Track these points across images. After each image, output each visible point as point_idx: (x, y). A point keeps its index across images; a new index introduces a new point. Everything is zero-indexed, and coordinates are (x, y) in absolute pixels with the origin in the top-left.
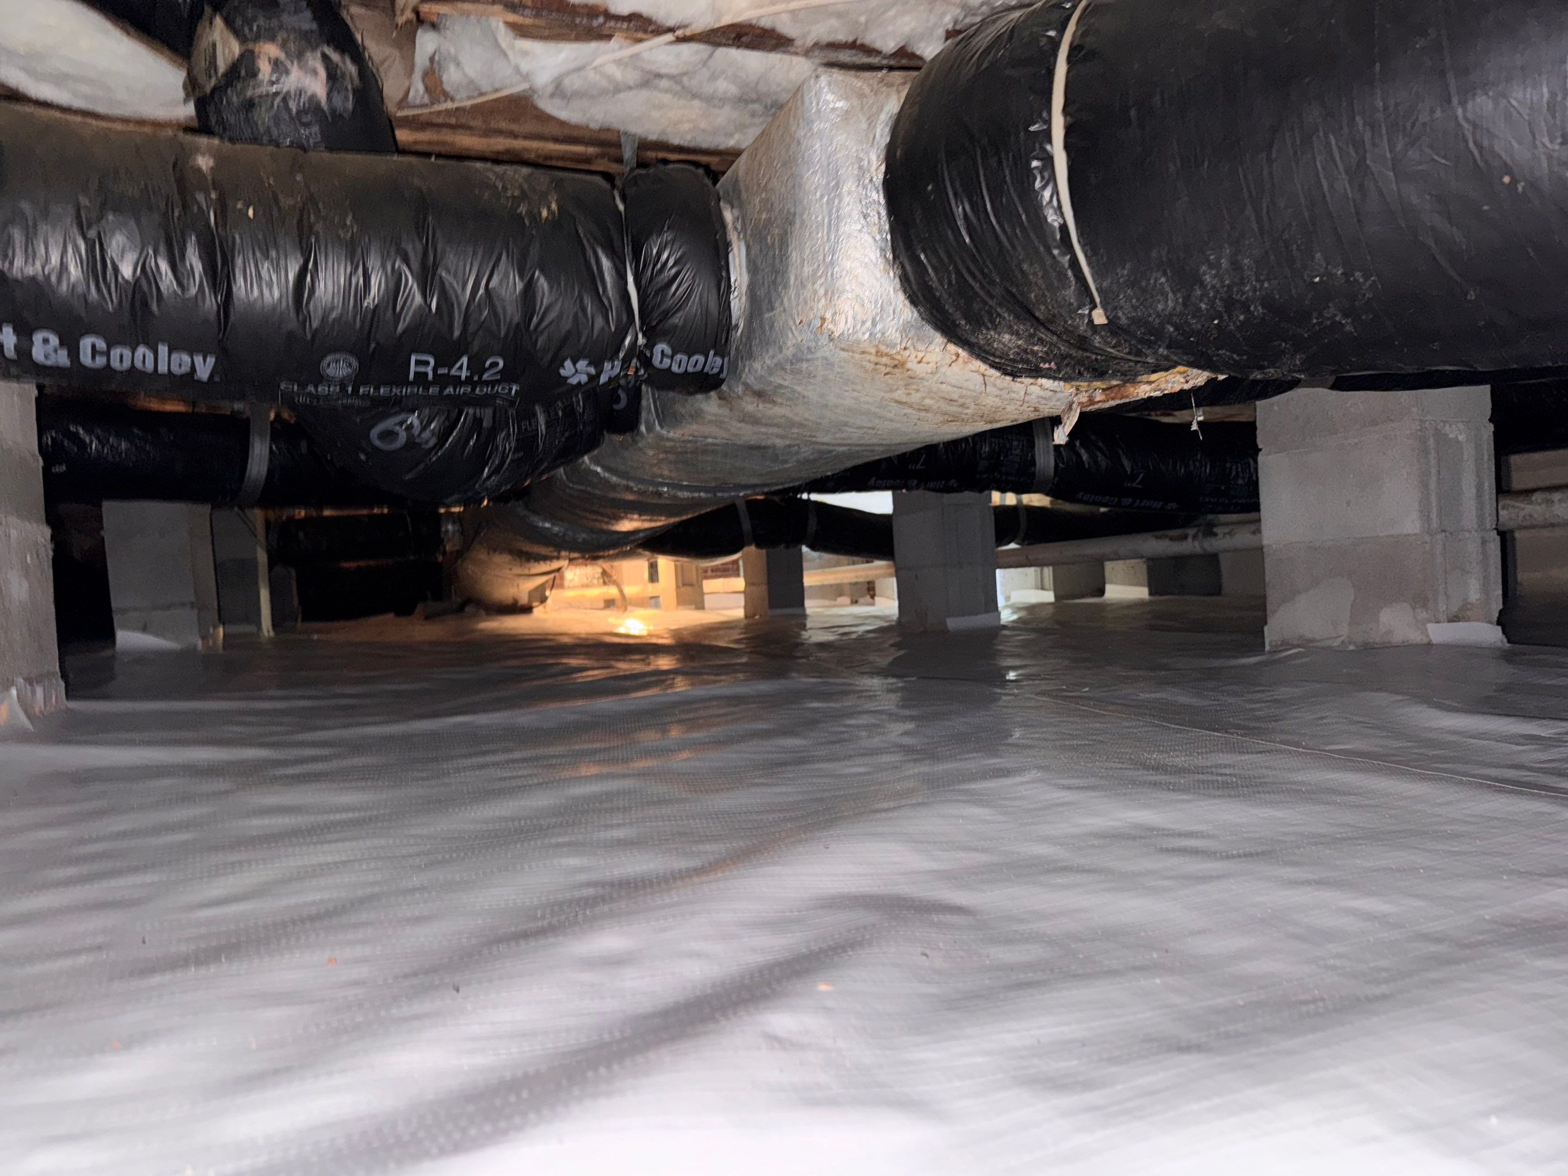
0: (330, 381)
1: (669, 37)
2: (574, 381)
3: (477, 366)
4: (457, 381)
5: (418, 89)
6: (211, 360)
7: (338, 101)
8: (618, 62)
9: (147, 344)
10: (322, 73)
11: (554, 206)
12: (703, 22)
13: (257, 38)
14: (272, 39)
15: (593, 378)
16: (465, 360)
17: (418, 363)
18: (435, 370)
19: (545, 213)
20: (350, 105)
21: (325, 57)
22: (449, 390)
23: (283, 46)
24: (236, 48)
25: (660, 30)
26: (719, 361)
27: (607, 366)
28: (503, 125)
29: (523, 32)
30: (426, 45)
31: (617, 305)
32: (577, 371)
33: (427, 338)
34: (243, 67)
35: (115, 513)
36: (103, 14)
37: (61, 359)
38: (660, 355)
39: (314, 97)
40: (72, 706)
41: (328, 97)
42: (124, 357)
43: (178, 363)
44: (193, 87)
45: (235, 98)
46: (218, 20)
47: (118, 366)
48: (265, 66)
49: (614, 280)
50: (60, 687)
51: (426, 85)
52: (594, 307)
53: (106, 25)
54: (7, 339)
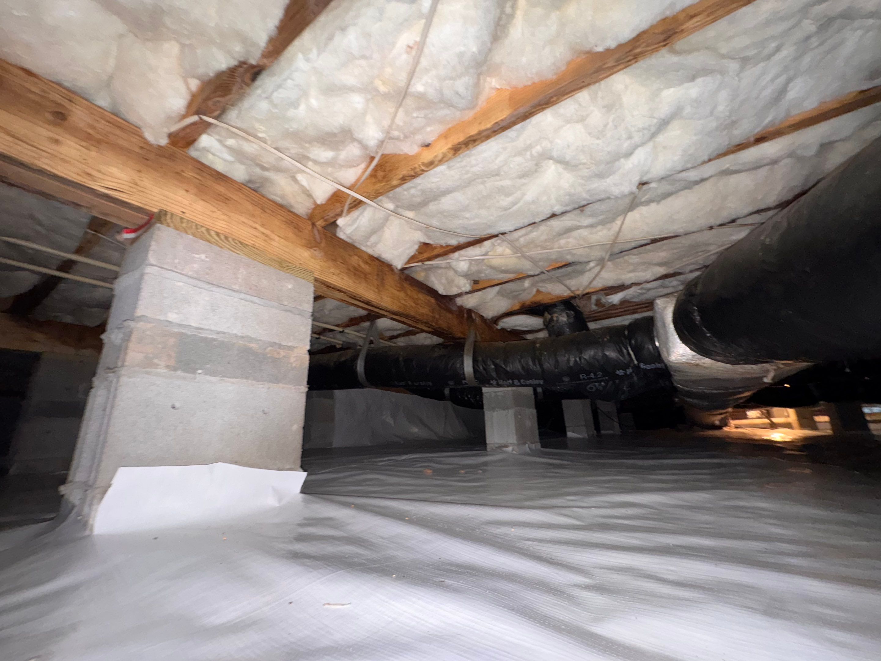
0: (565, 382)
1: (645, 283)
2: (621, 374)
3: (595, 374)
4: (593, 378)
5: (594, 307)
6: (541, 380)
7: (570, 320)
8: (639, 289)
9: (530, 379)
10: (566, 316)
11: (608, 337)
12: (654, 278)
13: (553, 314)
14: (555, 313)
15: (625, 374)
16: (592, 373)
17: (582, 376)
18: (586, 376)
21: (567, 313)
22: (591, 380)
23: (558, 314)
24: (549, 316)
25: (643, 283)
26: (660, 365)
27: (628, 370)
29: (607, 295)
30: (594, 298)
31: (627, 357)
32: (621, 372)
33: (583, 370)
34: (551, 320)
35: (565, 403)
36: (530, 315)
37: (519, 384)
38: (642, 366)
39: (565, 322)
40: (542, 449)
41: (568, 320)
42: (528, 382)
43: (537, 382)
44: (544, 324)
45: (550, 326)
46: (546, 313)
47: (527, 383)
48: (555, 319)
49: (625, 351)
50: (539, 446)
51: (596, 305)
52: (621, 358)
53: (531, 317)
54: (510, 381)
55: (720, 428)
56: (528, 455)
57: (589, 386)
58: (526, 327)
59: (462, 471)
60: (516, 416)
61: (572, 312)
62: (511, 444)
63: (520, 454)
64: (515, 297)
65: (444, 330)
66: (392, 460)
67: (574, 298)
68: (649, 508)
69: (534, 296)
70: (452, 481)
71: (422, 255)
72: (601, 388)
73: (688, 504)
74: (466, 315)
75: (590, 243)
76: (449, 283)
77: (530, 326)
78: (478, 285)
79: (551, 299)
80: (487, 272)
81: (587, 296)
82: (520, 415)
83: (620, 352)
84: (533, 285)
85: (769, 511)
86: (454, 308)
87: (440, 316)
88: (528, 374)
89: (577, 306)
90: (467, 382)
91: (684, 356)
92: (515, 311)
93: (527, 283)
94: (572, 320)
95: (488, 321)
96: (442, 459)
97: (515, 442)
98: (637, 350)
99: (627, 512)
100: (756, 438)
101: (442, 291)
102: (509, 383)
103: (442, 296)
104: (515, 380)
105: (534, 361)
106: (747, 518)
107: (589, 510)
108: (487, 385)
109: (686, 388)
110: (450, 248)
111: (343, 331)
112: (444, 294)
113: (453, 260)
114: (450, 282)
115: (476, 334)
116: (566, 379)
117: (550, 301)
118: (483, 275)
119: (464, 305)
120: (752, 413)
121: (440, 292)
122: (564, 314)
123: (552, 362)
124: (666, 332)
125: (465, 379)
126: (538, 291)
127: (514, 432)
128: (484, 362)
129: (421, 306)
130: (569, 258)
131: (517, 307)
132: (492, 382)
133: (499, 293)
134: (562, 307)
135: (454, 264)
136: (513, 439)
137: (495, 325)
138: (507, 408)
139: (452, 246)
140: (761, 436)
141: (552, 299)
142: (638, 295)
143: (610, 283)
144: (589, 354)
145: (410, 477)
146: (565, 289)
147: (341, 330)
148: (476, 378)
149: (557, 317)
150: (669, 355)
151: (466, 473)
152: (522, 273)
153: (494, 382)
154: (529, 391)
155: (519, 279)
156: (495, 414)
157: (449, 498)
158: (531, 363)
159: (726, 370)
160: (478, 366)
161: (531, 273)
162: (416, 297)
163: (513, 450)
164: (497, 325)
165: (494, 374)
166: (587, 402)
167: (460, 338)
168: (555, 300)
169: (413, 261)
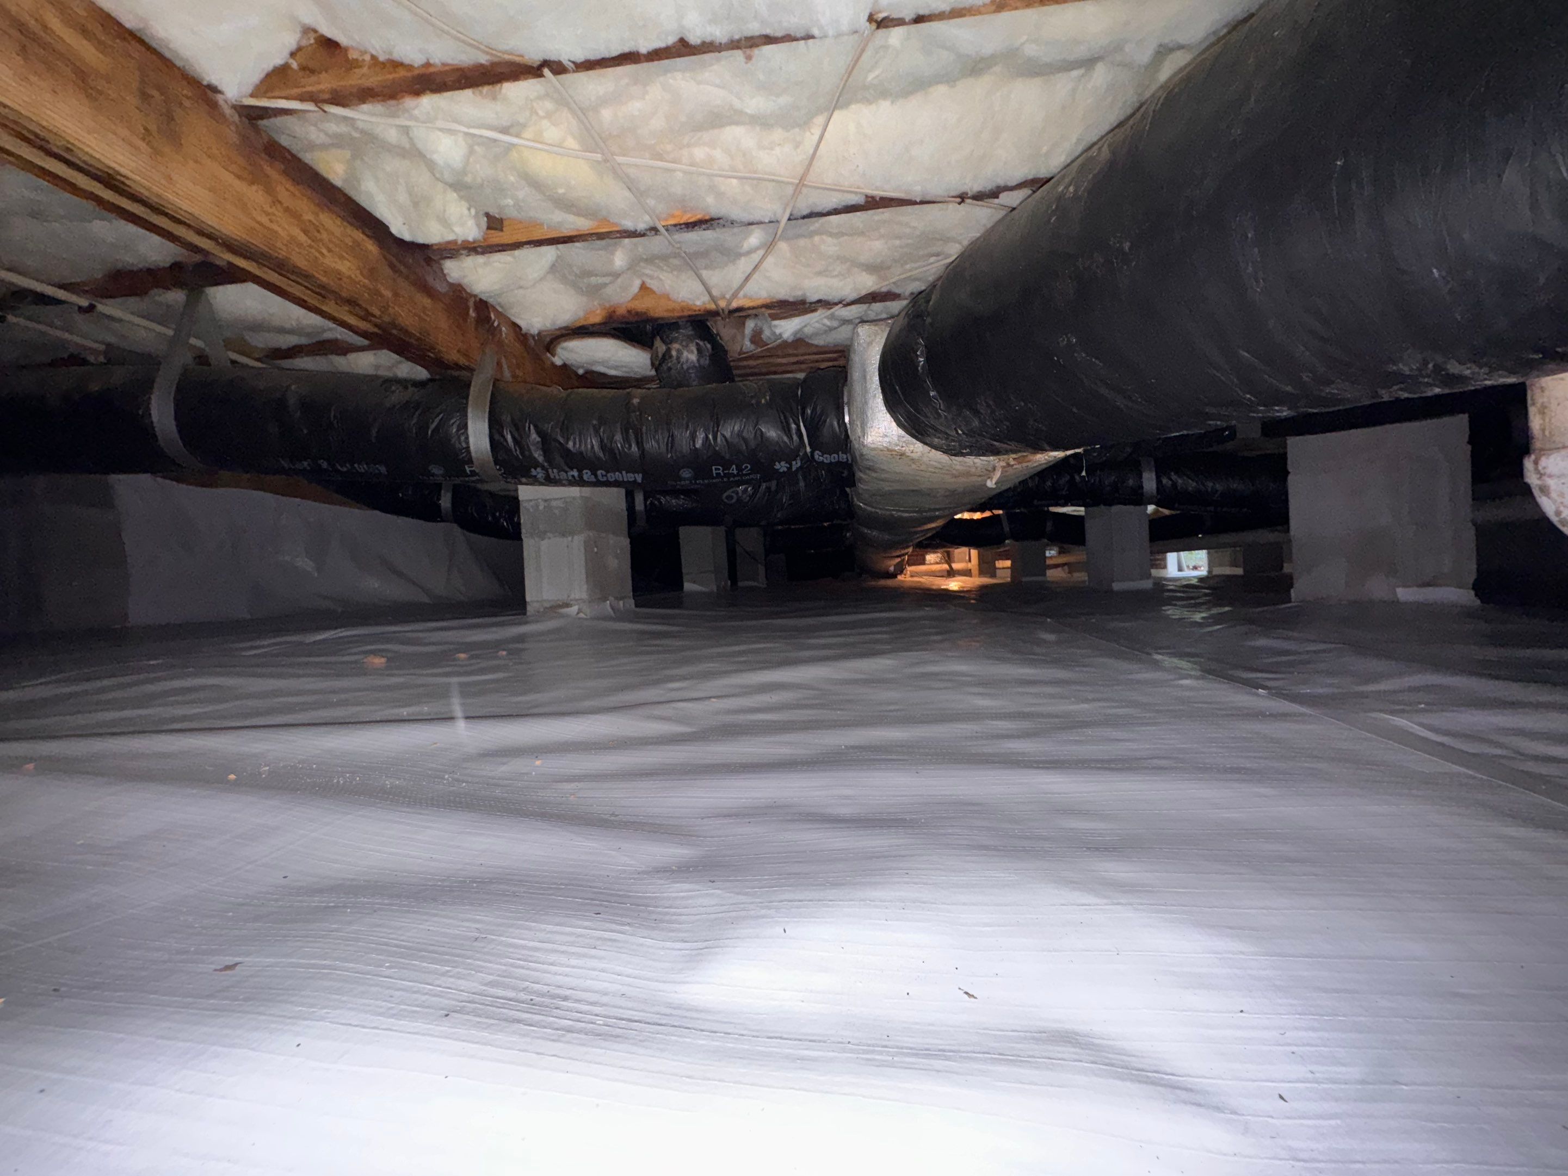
0: (685, 479)
1: (840, 305)
2: (781, 471)
3: (739, 469)
4: (734, 476)
5: (748, 345)
6: (641, 475)
7: (702, 361)
8: (827, 317)
9: (618, 471)
10: (695, 352)
11: (768, 398)
12: (854, 296)
13: (671, 343)
14: (676, 342)
15: (790, 468)
16: (734, 466)
17: (716, 469)
18: (723, 471)
19: (763, 401)
20: (707, 362)
21: (697, 344)
22: (732, 479)
23: (681, 344)
24: (664, 348)
25: (836, 304)
26: (845, 456)
27: (794, 463)
28: (791, 352)
29: (775, 317)
30: (750, 325)
31: (795, 437)
32: (781, 466)
33: (717, 458)
34: (667, 355)
35: (684, 531)
36: (625, 342)
37: (593, 479)
38: (818, 456)
39: (692, 362)
40: (638, 610)
41: (698, 360)
42: (612, 477)
43: (630, 477)
44: (653, 364)
45: (665, 367)
46: (658, 338)
47: (610, 480)
48: (674, 353)
49: (793, 426)
50: (631, 602)
51: (752, 342)
52: (785, 439)
53: (626, 345)
54: (575, 473)
55: (894, 576)
56: (611, 619)
57: (725, 495)
58: (616, 368)
59: (462, 656)
60: (587, 544)
61: (709, 346)
62: (577, 600)
63: (592, 619)
64: (594, 291)
65: (406, 332)
66: (288, 643)
67: (715, 314)
68: (805, 689)
69: (635, 298)
70: (427, 675)
71: (314, 79)
72: (746, 498)
73: (863, 676)
74: (472, 313)
75: (755, 172)
76: (416, 204)
77: (625, 367)
78: (501, 234)
79: (668, 311)
80: (521, 194)
81: (739, 315)
82: (597, 547)
83: (787, 431)
84: (633, 265)
85: (970, 676)
86: (441, 288)
87: (396, 295)
88: (614, 460)
89: (718, 334)
90: (477, 471)
91: (886, 436)
92: (593, 325)
93: (620, 257)
94: (706, 362)
95: (532, 342)
96: (421, 635)
97: (584, 596)
98: (814, 428)
99: (770, 700)
100: (934, 587)
101: (399, 228)
102: (573, 476)
103: (400, 242)
104: (585, 471)
105: (625, 432)
106: (945, 688)
107: (707, 702)
108: (524, 480)
109: (869, 509)
110: (402, 73)
111: (91, 308)
112: (407, 237)
113: (416, 119)
114: (418, 202)
115: (499, 364)
116: (686, 474)
117: (666, 315)
118: (510, 202)
119: (465, 282)
120: (930, 557)
121: (394, 230)
122: (693, 348)
123: (662, 437)
124: (865, 391)
125: (470, 461)
126: (643, 287)
127: (584, 576)
128: (517, 427)
129: (330, 250)
130: (711, 205)
131: (596, 319)
132: (534, 472)
133: (553, 268)
134: (689, 332)
135: (420, 133)
136: (580, 591)
137: (548, 355)
138: (572, 533)
139: (409, 67)
140: (938, 585)
141: (673, 310)
142: (826, 332)
143: (783, 293)
144: (730, 429)
145: (322, 675)
146: (701, 288)
147: (84, 303)
148: (496, 462)
149: (678, 351)
150: (864, 433)
151: (472, 657)
152: (605, 220)
153: (539, 473)
154: (613, 498)
155: (600, 236)
156: (544, 544)
157: (404, 712)
158: (618, 437)
159: (940, 466)
160: (503, 436)
161: (629, 224)
162: (308, 216)
163: (579, 611)
164: (554, 355)
165: (538, 455)
166: (721, 530)
167: (458, 367)
168: (676, 314)
169: (283, 94)
